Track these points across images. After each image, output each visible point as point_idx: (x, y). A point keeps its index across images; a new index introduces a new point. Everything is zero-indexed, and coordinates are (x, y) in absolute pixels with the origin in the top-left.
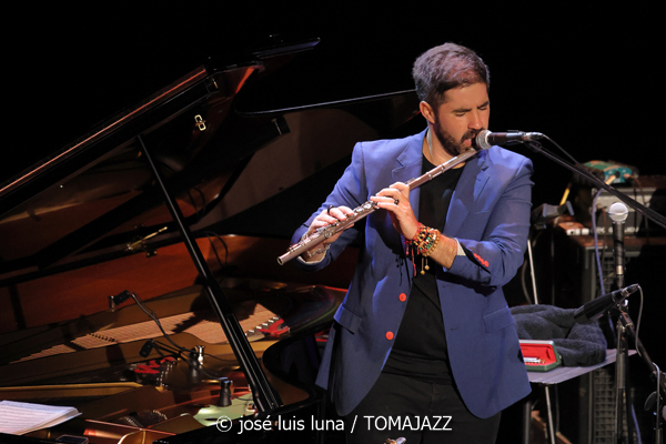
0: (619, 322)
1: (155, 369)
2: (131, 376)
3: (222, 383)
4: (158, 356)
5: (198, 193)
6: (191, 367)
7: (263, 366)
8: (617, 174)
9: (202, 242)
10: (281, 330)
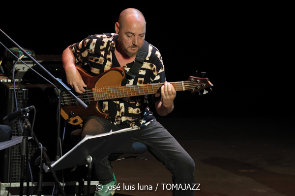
0: (24, 123)
8: (25, 54)
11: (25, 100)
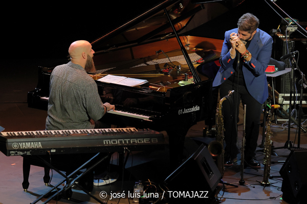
0: (292, 61)
1: (168, 71)
2: (162, 72)
3: (185, 75)
4: (169, 67)
5: (180, 24)
6: (177, 70)
7: (196, 70)
8: (293, 21)
9: (181, 37)
10: (201, 61)
11: (293, 47)
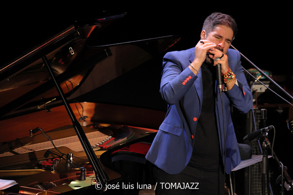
0: (264, 143)
1: (50, 163)
2: (40, 166)
3: (81, 170)
4: (52, 157)
5: (70, 83)
6: (67, 162)
7: (100, 162)
8: (263, 75)
9: (72, 105)
10: (108, 146)
11: (264, 120)
